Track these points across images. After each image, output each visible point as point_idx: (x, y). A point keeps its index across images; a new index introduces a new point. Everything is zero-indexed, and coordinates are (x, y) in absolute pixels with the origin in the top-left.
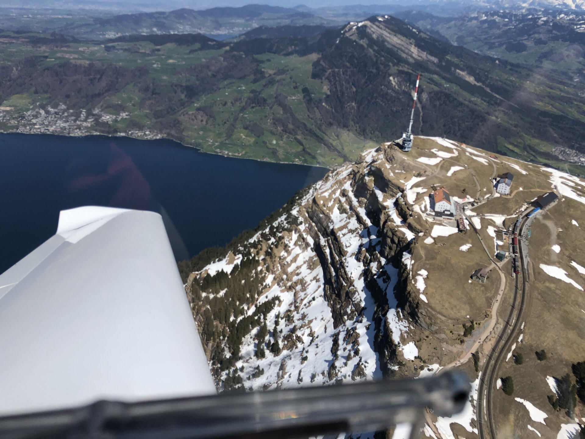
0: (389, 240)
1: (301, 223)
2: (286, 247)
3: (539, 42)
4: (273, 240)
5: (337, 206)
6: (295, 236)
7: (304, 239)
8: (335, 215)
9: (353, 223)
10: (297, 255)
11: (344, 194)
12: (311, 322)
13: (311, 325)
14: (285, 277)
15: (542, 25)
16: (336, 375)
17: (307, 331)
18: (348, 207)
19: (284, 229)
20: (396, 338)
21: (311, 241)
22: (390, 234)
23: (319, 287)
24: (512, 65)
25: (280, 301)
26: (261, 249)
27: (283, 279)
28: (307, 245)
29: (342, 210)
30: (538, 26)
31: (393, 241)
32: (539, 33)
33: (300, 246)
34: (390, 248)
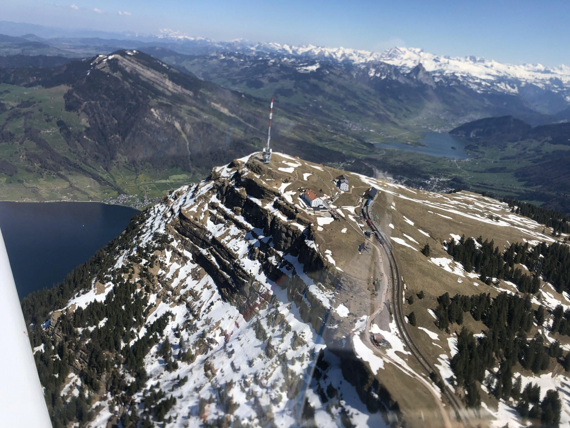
0: (284, 235)
1: (172, 240)
2: (162, 265)
3: (272, 80)
4: (144, 261)
5: (209, 218)
6: (169, 254)
7: (180, 254)
8: (210, 226)
9: (234, 230)
10: (178, 270)
11: (213, 206)
12: (218, 323)
13: (220, 326)
14: (170, 293)
15: (272, 65)
16: (276, 352)
17: (218, 332)
18: (222, 217)
19: (154, 249)
20: (326, 304)
21: (189, 255)
22: (284, 229)
23: (213, 292)
24: (255, 98)
25: (173, 316)
26: (133, 272)
27: (168, 296)
28: (186, 259)
29: (216, 221)
30: (269, 67)
31: (287, 235)
32: (271, 73)
33: (177, 261)
34: (286, 241)
